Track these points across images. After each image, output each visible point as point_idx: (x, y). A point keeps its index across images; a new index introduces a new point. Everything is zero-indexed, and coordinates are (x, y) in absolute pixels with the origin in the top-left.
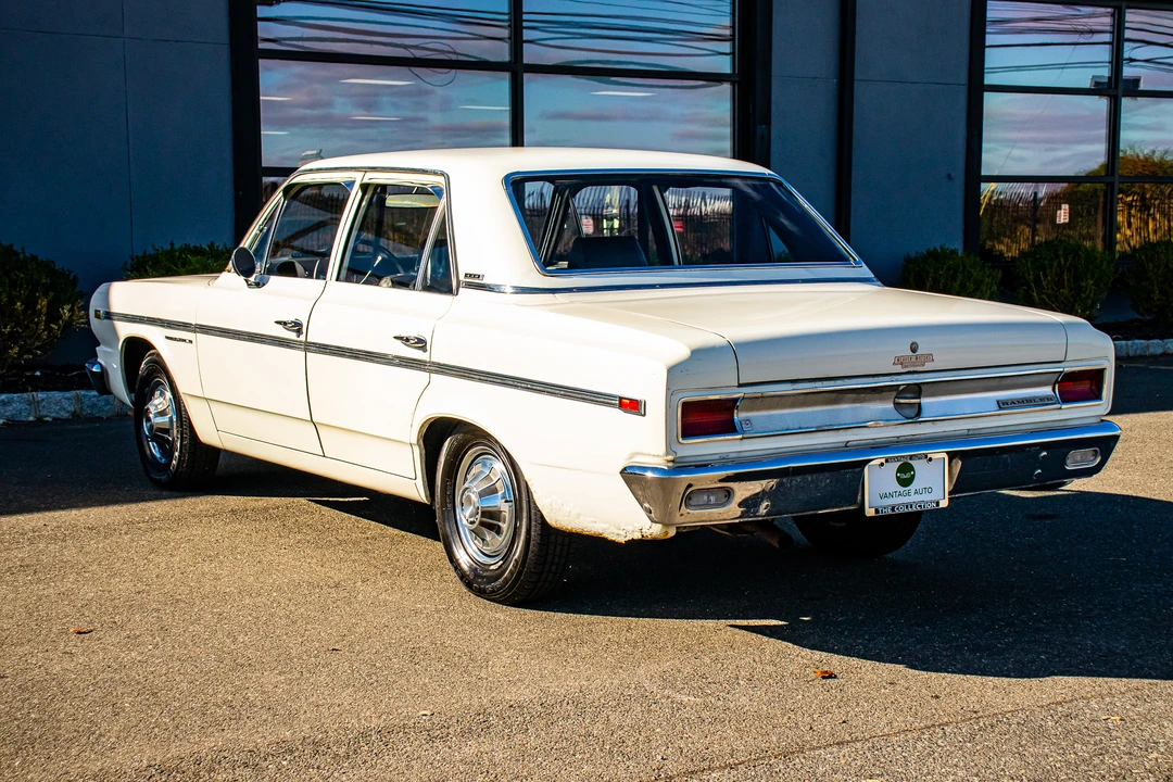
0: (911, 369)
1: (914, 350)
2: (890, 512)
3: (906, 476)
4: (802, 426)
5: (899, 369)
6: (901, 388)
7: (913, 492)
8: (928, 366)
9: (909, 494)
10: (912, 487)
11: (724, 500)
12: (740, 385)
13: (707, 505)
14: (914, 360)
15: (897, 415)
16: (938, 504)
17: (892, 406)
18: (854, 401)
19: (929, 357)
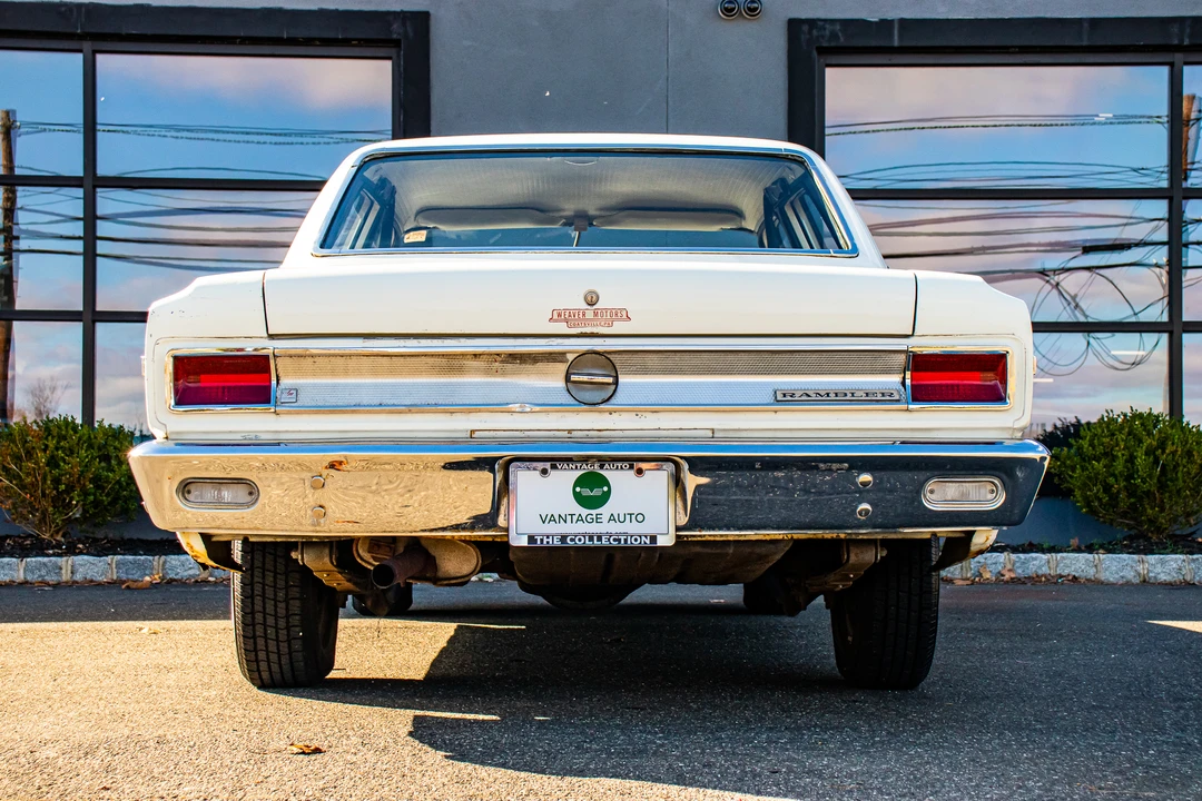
0: (588, 330)
1: (592, 300)
2: (557, 543)
3: (592, 492)
4: (385, 402)
5: (562, 328)
6: (570, 357)
7: (605, 518)
8: (618, 328)
9: (598, 519)
10: (605, 511)
11: (249, 499)
12: (271, 337)
13: (219, 504)
14: (590, 315)
15: (568, 399)
16: (653, 539)
17: (561, 384)
18: (487, 372)
19: (622, 314)
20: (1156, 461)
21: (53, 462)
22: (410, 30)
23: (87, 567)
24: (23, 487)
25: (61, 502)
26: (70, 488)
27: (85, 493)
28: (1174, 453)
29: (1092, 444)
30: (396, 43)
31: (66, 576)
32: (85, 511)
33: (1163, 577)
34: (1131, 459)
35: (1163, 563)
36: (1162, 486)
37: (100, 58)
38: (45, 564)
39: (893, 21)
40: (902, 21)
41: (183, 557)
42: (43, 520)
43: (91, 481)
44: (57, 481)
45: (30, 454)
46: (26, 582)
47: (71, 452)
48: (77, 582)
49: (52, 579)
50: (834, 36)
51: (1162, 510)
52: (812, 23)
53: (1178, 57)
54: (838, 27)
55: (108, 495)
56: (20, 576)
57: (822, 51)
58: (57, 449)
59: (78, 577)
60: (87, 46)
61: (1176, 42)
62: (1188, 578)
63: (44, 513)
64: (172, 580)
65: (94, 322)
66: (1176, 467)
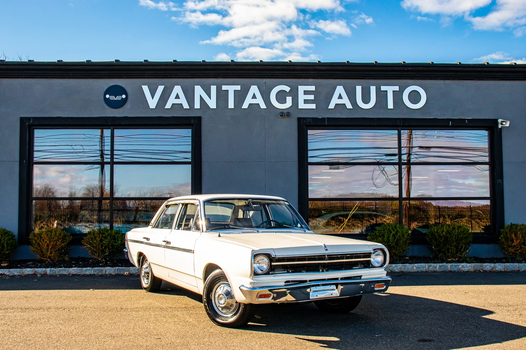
20: (395, 238)
21: (101, 241)
22: (196, 122)
23: (109, 270)
24: (93, 247)
25: (103, 252)
26: (105, 248)
27: (109, 249)
28: (400, 236)
29: (379, 232)
30: (193, 125)
31: (104, 273)
32: (109, 254)
33: (396, 270)
34: (388, 237)
35: (396, 266)
36: (397, 244)
37: (115, 130)
38: (98, 269)
39: (325, 118)
40: (328, 118)
41: (134, 268)
42: (99, 256)
43: (111, 246)
44: (102, 246)
45: (95, 238)
46: (94, 274)
47: (106, 238)
48: (106, 274)
49: (100, 274)
50: (310, 122)
51: (397, 250)
52: (304, 118)
53: (399, 128)
54: (311, 120)
55: (115, 249)
56: (92, 272)
57: (307, 126)
58: (102, 236)
59: (107, 273)
60: (112, 127)
61: (399, 125)
62: (403, 270)
63: (99, 253)
64: (131, 274)
65: (113, 200)
66: (400, 239)
